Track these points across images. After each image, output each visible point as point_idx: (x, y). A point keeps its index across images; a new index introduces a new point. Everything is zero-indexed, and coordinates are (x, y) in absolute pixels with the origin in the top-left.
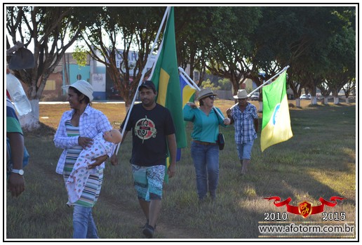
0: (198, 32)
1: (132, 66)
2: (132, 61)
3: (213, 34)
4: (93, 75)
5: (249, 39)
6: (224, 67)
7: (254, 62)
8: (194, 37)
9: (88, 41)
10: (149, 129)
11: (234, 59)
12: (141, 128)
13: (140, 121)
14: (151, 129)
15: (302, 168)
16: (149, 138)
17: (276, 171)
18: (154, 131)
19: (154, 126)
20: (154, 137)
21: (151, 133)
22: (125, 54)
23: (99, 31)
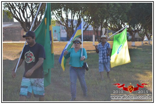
0: (103, 12)
1: (75, 26)
2: (75, 24)
3: (110, 13)
4: (61, 30)
5: (127, 15)
6: (116, 27)
7: (130, 24)
8: (101, 14)
9: (56, 16)
10: (31, 57)
11: (121, 23)
12: (27, 57)
13: (26, 53)
14: (32, 57)
15: (143, 70)
16: (31, 62)
17: (131, 71)
18: (33, 58)
19: (33, 55)
20: (33, 61)
21: (32, 59)
22: (72, 21)
23: (61, 11)
